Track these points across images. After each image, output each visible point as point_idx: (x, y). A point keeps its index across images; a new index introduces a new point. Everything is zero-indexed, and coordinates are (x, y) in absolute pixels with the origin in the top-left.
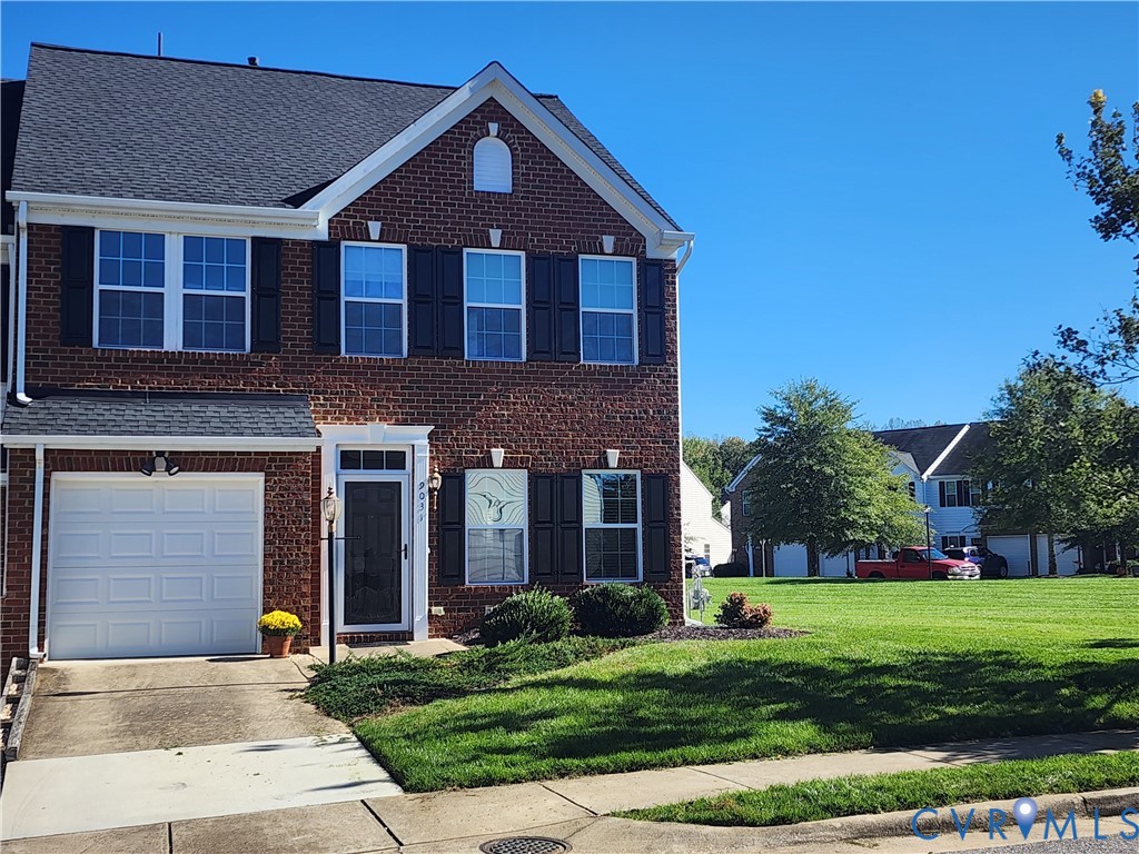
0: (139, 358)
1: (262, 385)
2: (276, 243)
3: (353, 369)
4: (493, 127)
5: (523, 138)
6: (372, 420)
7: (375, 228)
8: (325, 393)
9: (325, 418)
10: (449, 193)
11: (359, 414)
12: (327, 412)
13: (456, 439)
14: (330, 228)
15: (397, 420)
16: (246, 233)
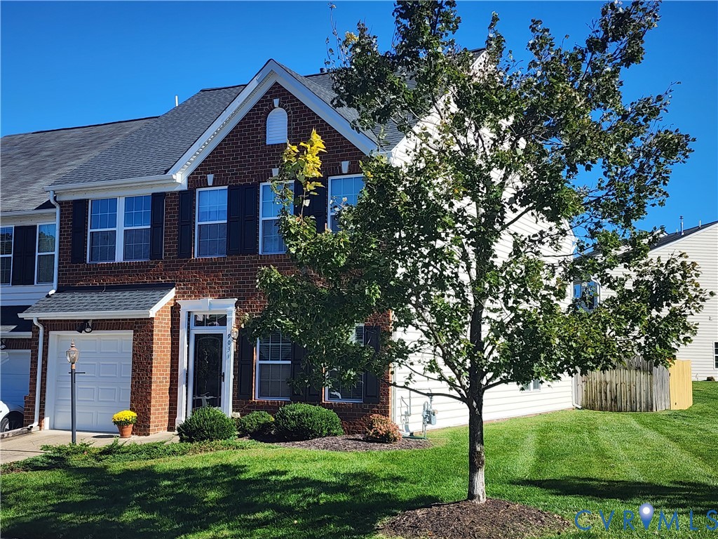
0: (102, 267)
1: (154, 279)
2: (163, 195)
3: (198, 266)
4: (276, 102)
5: (295, 105)
6: (207, 296)
7: (210, 178)
8: (184, 281)
9: (183, 296)
10: (251, 150)
11: (200, 293)
12: (185, 293)
13: (251, 306)
14: (188, 182)
15: (219, 296)
16: (149, 191)
